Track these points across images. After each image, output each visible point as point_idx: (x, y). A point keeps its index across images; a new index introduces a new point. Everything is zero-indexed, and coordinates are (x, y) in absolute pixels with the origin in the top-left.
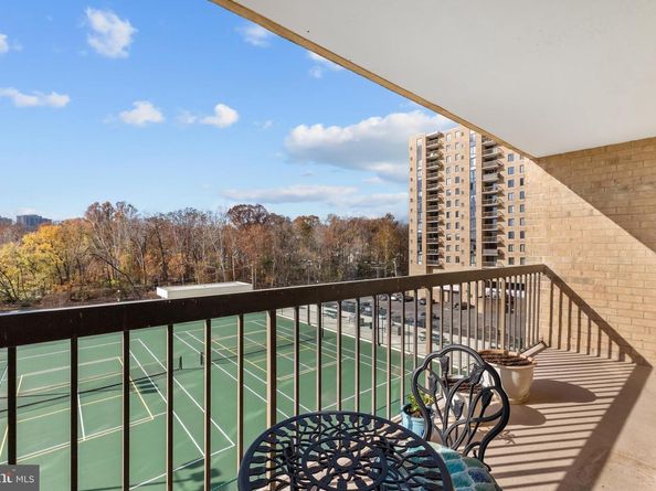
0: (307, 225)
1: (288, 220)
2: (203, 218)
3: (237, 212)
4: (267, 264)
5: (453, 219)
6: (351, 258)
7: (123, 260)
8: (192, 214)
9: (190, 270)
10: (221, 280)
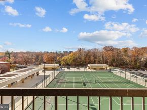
0: (126, 50)
1: (119, 49)
2: (98, 50)
3: (106, 48)
4: (113, 60)
6: (143, 60)
7: (83, 58)
8: (95, 49)
9: (95, 61)
10: (101, 64)
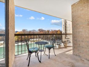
1: (46, 31)
5: (69, 30)
